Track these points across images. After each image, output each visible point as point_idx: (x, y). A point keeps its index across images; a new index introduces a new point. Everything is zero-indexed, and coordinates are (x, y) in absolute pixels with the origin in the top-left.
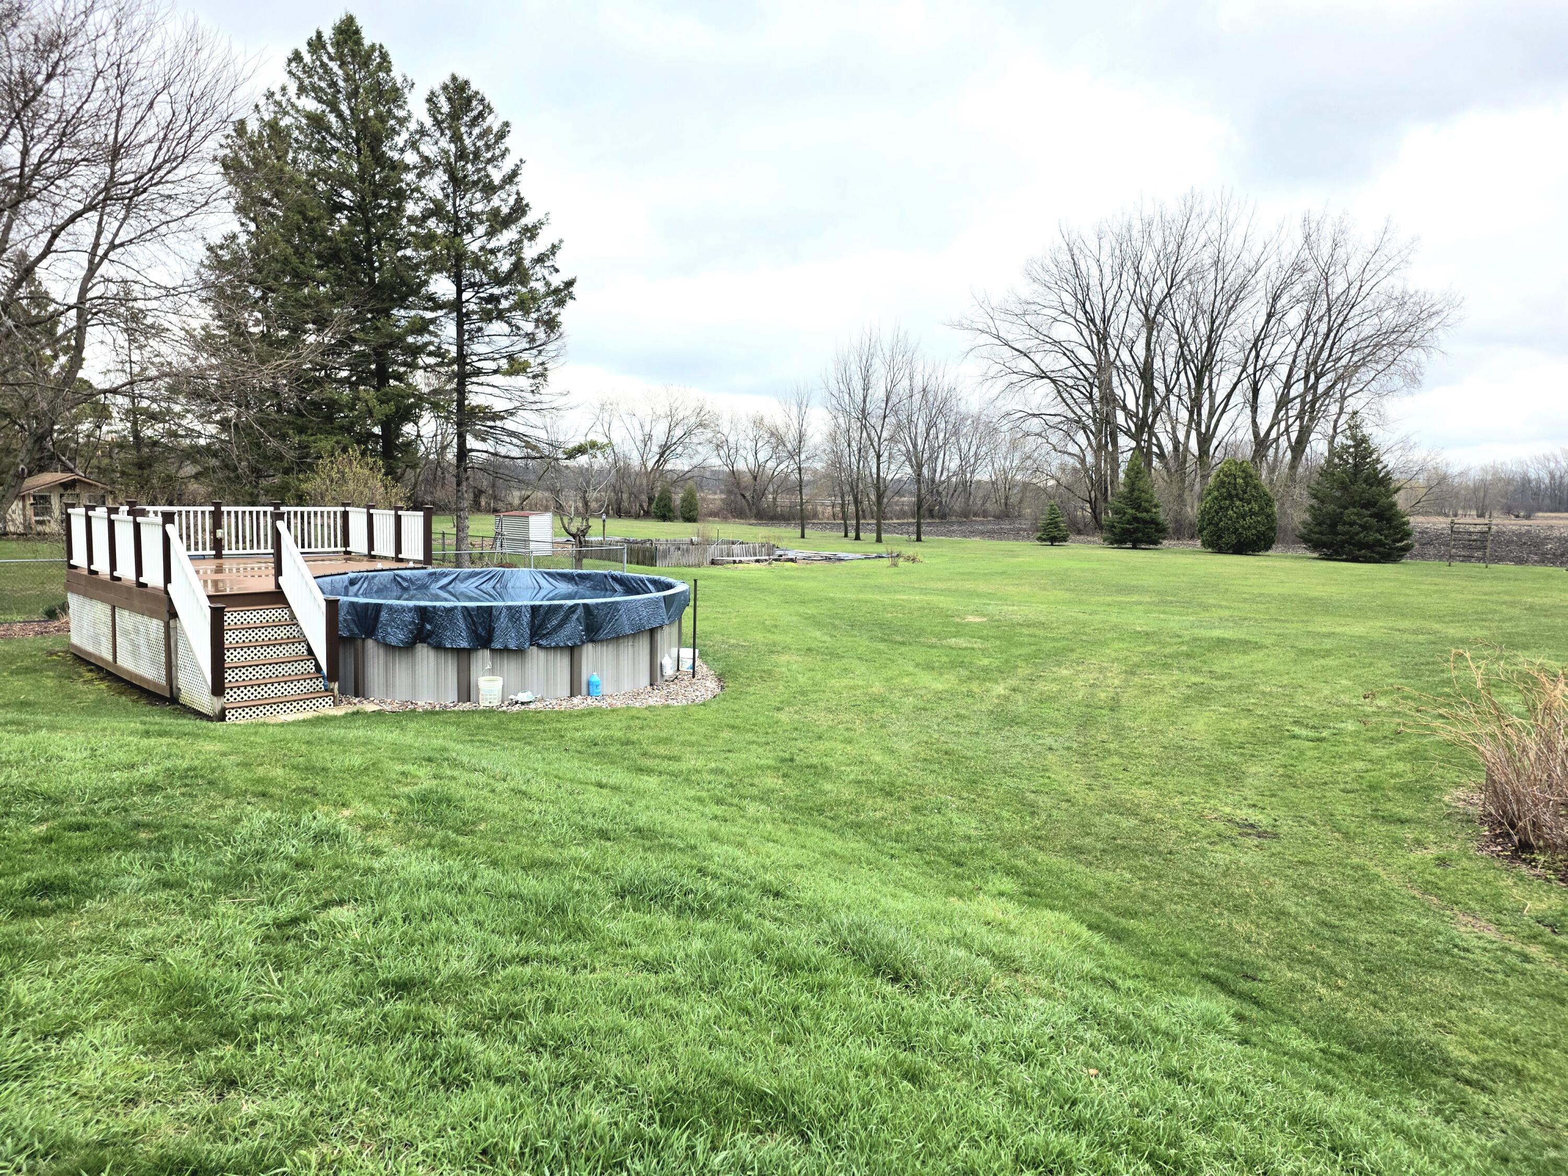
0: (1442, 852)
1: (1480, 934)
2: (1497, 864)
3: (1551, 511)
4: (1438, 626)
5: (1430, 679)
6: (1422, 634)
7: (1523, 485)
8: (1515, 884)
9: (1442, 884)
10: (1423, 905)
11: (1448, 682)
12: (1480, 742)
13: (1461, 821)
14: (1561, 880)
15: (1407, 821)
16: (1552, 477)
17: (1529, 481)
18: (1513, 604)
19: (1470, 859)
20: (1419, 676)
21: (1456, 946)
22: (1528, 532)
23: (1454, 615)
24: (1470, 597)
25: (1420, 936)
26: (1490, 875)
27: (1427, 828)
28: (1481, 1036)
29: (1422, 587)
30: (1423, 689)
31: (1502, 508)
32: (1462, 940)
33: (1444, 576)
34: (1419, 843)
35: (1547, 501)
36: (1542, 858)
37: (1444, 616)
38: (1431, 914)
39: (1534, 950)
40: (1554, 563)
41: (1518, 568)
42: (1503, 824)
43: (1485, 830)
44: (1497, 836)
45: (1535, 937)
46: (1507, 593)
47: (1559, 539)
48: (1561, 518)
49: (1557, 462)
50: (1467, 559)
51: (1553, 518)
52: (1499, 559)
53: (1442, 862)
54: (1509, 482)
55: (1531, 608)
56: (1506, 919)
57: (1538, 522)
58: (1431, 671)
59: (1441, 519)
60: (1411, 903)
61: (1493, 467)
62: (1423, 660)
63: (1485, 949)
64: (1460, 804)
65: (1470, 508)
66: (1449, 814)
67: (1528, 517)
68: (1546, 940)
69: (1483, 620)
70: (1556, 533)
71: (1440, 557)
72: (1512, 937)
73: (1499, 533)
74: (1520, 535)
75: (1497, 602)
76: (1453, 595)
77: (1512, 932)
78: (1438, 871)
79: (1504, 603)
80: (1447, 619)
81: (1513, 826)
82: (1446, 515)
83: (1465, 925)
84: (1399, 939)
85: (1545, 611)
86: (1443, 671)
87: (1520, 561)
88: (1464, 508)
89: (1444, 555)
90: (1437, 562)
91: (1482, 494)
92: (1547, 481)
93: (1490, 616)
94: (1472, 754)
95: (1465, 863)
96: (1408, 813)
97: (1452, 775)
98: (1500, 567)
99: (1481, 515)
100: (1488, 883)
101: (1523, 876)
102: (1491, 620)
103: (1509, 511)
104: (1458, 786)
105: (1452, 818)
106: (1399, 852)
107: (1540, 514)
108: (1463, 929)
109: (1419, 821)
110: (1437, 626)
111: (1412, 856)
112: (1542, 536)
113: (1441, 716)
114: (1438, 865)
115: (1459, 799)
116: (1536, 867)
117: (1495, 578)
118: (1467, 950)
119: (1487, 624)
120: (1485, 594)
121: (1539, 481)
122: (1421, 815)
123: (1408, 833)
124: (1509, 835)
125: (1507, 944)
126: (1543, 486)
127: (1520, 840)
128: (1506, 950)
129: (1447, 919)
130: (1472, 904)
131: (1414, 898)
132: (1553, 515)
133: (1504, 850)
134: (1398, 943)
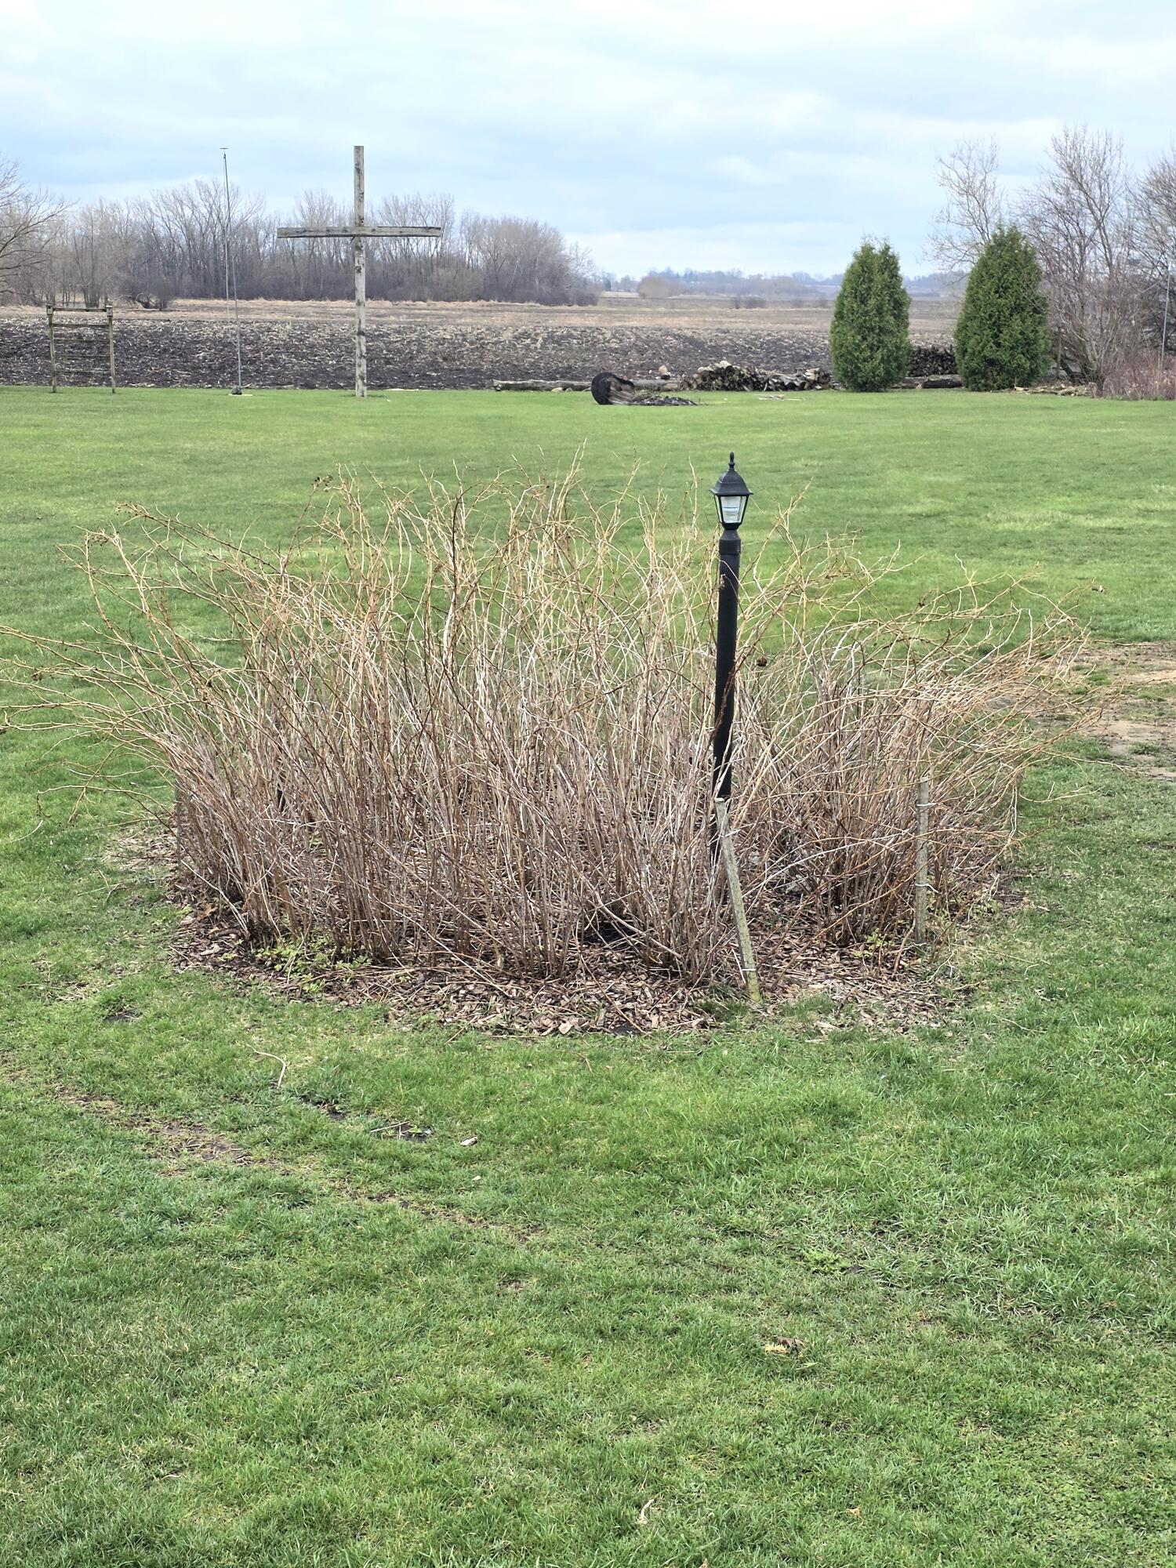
0: (115, 987)
1: (208, 1165)
2: (216, 987)
3: (195, 297)
4: (49, 504)
5: (50, 608)
6: (24, 520)
7: (150, 247)
8: (256, 1024)
9: (122, 1065)
10: (89, 1130)
11: (80, 611)
12: (157, 727)
13: (138, 902)
14: (328, 990)
15: (39, 928)
16: (190, 237)
17: (158, 241)
18: (164, 455)
19: (166, 987)
20: (27, 606)
21: (165, 1215)
22: (167, 330)
23: (73, 480)
24: (96, 446)
25: (92, 1216)
26: (207, 1015)
27: (80, 933)
28: (243, 1449)
29: (15, 432)
30: (38, 631)
31: (122, 291)
32: (177, 1194)
33: (47, 410)
34: (67, 976)
35: (187, 279)
36: (290, 952)
37: (59, 483)
38: (106, 1146)
39: (310, 1171)
40: (212, 383)
41: (162, 393)
42: (213, 893)
43: (186, 915)
44: (208, 922)
45: (304, 1140)
46: (154, 435)
47: (215, 342)
48: (211, 309)
49: (194, 207)
50: (82, 379)
51: (197, 309)
52: (128, 379)
53: (116, 1010)
54: (127, 243)
55: (192, 461)
56: (247, 1111)
57: (179, 314)
58: (49, 593)
59: (31, 310)
60: (67, 1132)
61: (101, 212)
62: (30, 572)
63: (221, 1203)
64: (133, 864)
65: (74, 289)
66: (117, 892)
67: (162, 307)
68: (324, 1139)
69: (122, 487)
70: (208, 332)
71: (37, 378)
72: (265, 1151)
73: (124, 334)
74: (154, 336)
75: (140, 454)
76: (68, 444)
77: (266, 1141)
78: (111, 1032)
79: (151, 453)
80: (63, 490)
81: (236, 896)
82: (38, 304)
83: (177, 1152)
84: (47, 1239)
85: (216, 464)
86: (69, 590)
87: (163, 382)
88: (64, 290)
89: (42, 373)
90: (33, 386)
91: (89, 263)
92: (183, 241)
93: (132, 479)
94: (141, 754)
95: (160, 1000)
96: (36, 909)
97: (112, 805)
98: (134, 392)
99: (91, 305)
100: (206, 1034)
101: (264, 1001)
102: (134, 486)
103: (133, 294)
104: (124, 824)
105: (125, 899)
106: (31, 1007)
107: (180, 302)
108: (172, 1164)
109: (64, 923)
110: (47, 505)
111: (56, 1012)
112: (189, 338)
113: (78, 682)
114: (110, 1018)
115: (130, 854)
116: (282, 972)
117: (128, 410)
118: (186, 1217)
119: (129, 494)
120: (119, 439)
121: (172, 239)
122: (65, 908)
123: (43, 956)
124: (229, 914)
125: (259, 1172)
126: (178, 251)
127: (250, 924)
128: (258, 1188)
129: (138, 1149)
130: (184, 1095)
131: (70, 1116)
132: (198, 302)
133: (225, 948)
134: (48, 1253)
